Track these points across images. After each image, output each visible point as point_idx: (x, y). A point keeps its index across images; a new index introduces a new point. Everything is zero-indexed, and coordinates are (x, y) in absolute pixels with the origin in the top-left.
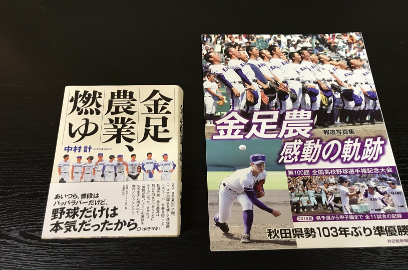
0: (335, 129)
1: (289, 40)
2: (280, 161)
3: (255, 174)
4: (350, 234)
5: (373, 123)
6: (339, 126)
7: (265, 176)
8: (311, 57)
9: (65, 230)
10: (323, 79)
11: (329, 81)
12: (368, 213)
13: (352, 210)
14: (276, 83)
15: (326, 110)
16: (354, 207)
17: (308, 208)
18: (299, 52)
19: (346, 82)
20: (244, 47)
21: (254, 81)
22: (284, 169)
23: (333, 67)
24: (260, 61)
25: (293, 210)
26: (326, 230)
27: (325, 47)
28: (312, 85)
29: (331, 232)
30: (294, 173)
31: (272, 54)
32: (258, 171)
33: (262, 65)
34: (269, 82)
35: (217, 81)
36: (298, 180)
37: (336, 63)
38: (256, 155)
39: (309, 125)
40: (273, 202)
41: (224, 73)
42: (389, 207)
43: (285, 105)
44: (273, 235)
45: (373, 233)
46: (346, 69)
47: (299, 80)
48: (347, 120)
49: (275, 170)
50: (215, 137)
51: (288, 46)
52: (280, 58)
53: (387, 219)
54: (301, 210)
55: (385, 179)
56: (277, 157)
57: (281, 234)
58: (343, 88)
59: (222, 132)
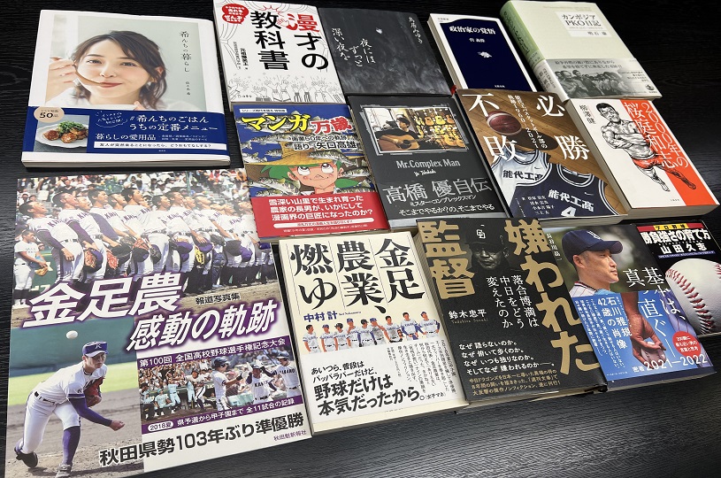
0: (212, 295)
1: (153, 180)
2: (128, 349)
3: (88, 371)
4: (223, 438)
5: (265, 283)
6: (219, 290)
7: (103, 372)
8: (184, 200)
9: (337, 410)
10: (200, 230)
11: (207, 231)
12: (250, 405)
13: (229, 404)
14: (131, 238)
15: (202, 270)
16: (233, 399)
17: (166, 410)
18: (166, 195)
19: (231, 231)
20: (85, 191)
21: (97, 237)
22: (134, 359)
23: (214, 212)
24: (110, 209)
25: (143, 417)
26: (190, 439)
27: (205, 186)
28: (183, 238)
29: (197, 439)
30: (149, 362)
31: (128, 200)
32: (93, 366)
33: (112, 215)
34: (120, 238)
35: (38, 241)
36: (155, 372)
37: (219, 207)
38: (93, 344)
39: (175, 292)
40: (114, 408)
41: (50, 228)
42: (279, 392)
43: (143, 267)
44: (109, 458)
45: (255, 430)
46: (233, 214)
47: (165, 232)
48: (230, 281)
49: (120, 362)
50: (27, 324)
51: (152, 188)
52: (139, 204)
53: (276, 408)
54: (156, 415)
55: (276, 355)
56: (125, 342)
57: (122, 454)
58: (226, 240)
59: (39, 316)
